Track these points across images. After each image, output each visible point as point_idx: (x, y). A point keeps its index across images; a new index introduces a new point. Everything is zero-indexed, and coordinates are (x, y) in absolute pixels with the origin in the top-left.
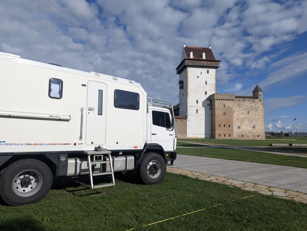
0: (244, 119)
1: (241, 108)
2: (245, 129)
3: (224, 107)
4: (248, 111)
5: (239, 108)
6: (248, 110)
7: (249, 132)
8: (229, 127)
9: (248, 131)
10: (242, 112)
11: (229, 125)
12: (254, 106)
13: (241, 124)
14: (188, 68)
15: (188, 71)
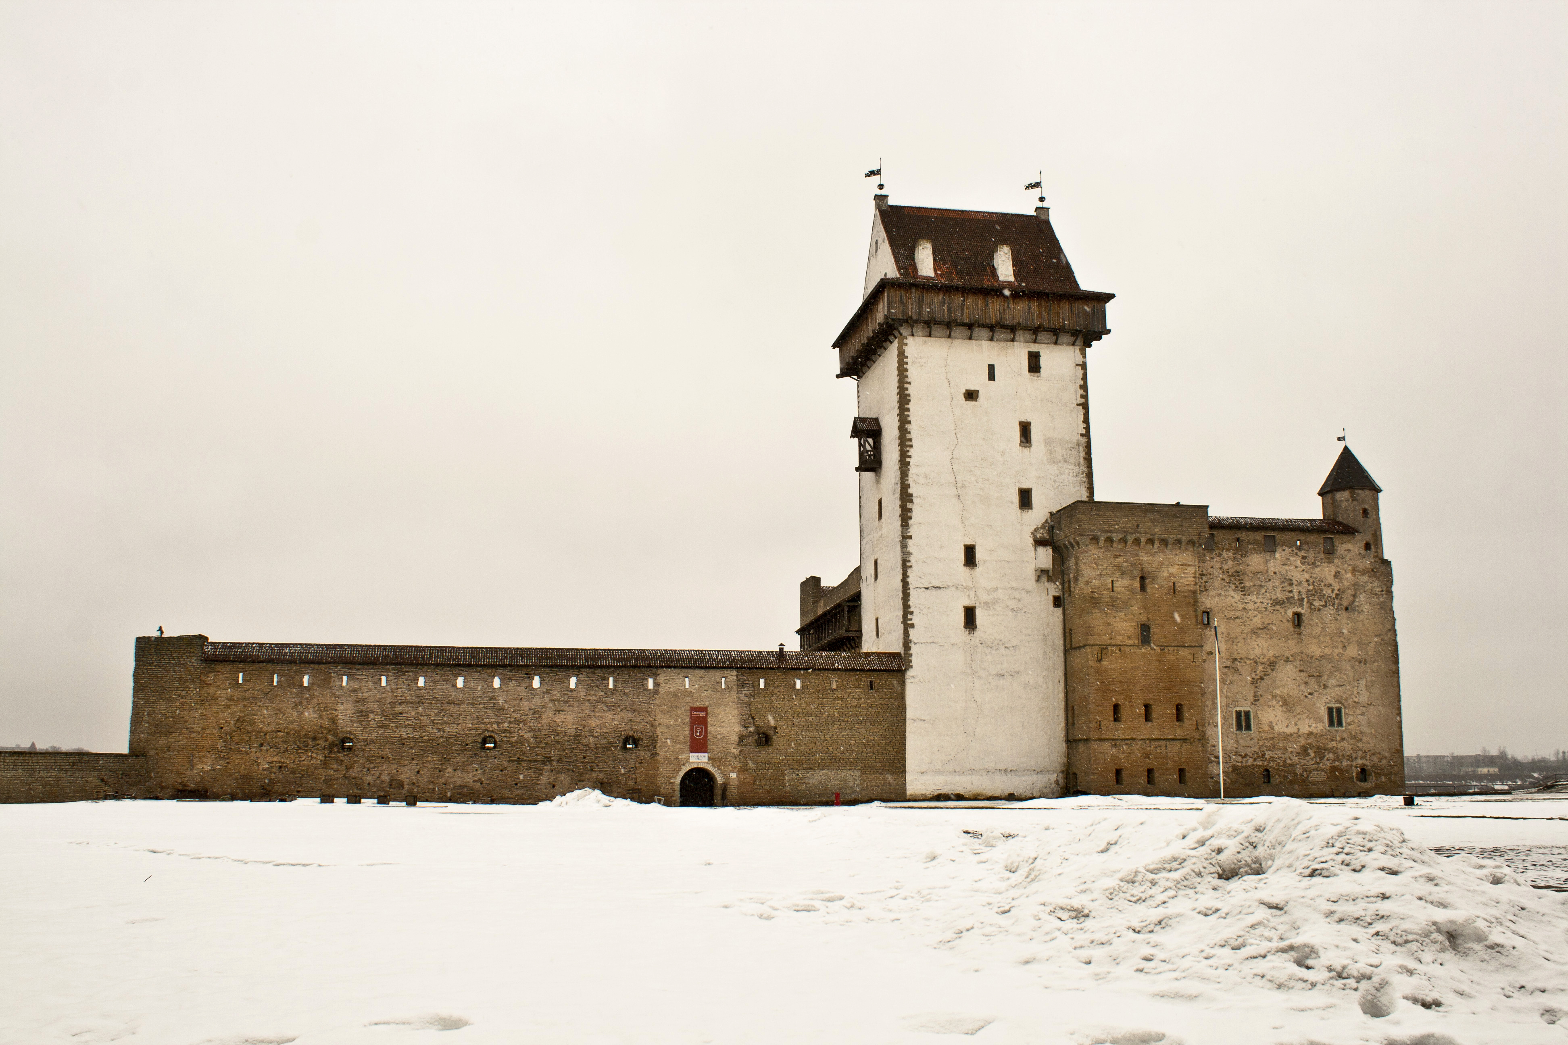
0: (1272, 664)
1: (1254, 598)
2: (1280, 728)
3: (1143, 588)
4: (1298, 615)
5: (1237, 596)
6: (1299, 610)
7: (1305, 750)
8: (1179, 717)
9: (1302, 741)
10: (1257, 621)
11: (1179, 708)
12: (1330, 579)
13: (1256, 699)
14: (905, 341)
15: (907, 357)
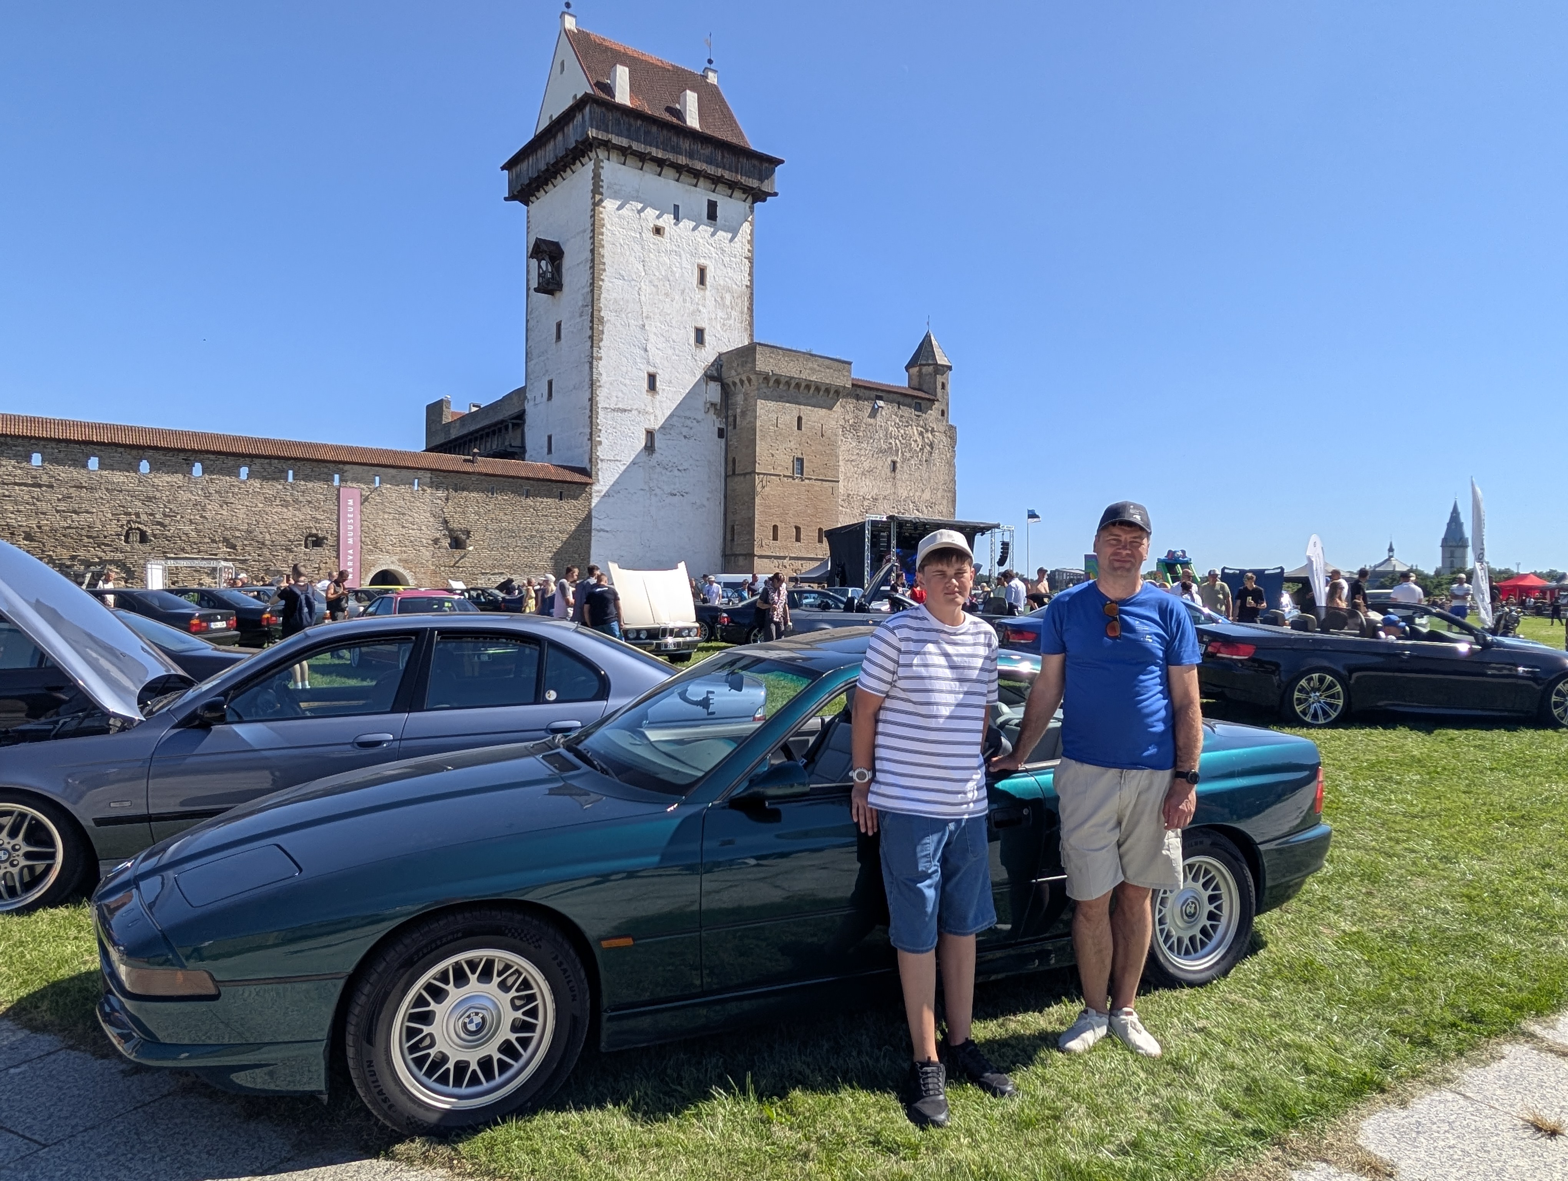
0: (875, 501)
1: (865, 445)
3: (799, 426)
4: (894, 463)
5: (854, 443)
6: (895, 458)
8: (820, 540)
11: (820, 531)
12: (917, 436)
14: (601, 164)
15: (602, 181)
